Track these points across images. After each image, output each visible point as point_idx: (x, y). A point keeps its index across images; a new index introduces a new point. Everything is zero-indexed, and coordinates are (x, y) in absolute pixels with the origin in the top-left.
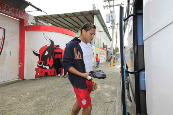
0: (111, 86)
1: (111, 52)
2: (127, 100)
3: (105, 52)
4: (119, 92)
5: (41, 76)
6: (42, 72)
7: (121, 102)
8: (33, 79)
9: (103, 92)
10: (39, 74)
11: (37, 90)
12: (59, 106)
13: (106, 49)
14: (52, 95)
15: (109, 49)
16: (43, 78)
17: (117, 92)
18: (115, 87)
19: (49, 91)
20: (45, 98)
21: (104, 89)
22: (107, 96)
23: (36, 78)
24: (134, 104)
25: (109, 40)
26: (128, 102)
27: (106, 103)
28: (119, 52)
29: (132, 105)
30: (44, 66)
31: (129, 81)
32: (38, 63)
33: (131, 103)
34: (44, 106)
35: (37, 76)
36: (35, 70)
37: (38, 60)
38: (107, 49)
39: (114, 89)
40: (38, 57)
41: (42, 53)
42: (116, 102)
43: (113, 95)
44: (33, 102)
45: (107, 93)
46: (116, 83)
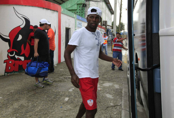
0: (114, 84)
1: (113, 32)
2: (137, 103)
3: (103, 31)
4: (125, 92)
5: (14, 71)
6: (14, 65)
7: (128, 106)
8: (2, 76)
9: (103, 93)
10: (10, 67)
11: (12, 93)
12: (46, 113)
13: (104, 27)
14: (33, 98)
15: (110, 27)
16: (16, 73)
17: (123, 92)
18: (119, 85)
19: (29, 93)
20: (25, 103)
21: (104, 88)
22: (110, 98)
23: (6, 74)
24: (146, 109)
25: (109, 13)
26: (138, 107)
27: (108, 107)
28: (124, 30)
29: (144, 110)
30: (16, 57)
31: (139, 78)
32: (8, 53)
33: (143, 108)
34: (26, 114)
35: (7, 71)
36: (4, 63)
37: (8, 48)
38: (106, 27)
39: (119, 87)
40: (8, 43)
41: (14, 37)
42: (121, 106)
43: (118, 97)
44: (10, 110)
45: (109, 94)
46: (121, 78)
